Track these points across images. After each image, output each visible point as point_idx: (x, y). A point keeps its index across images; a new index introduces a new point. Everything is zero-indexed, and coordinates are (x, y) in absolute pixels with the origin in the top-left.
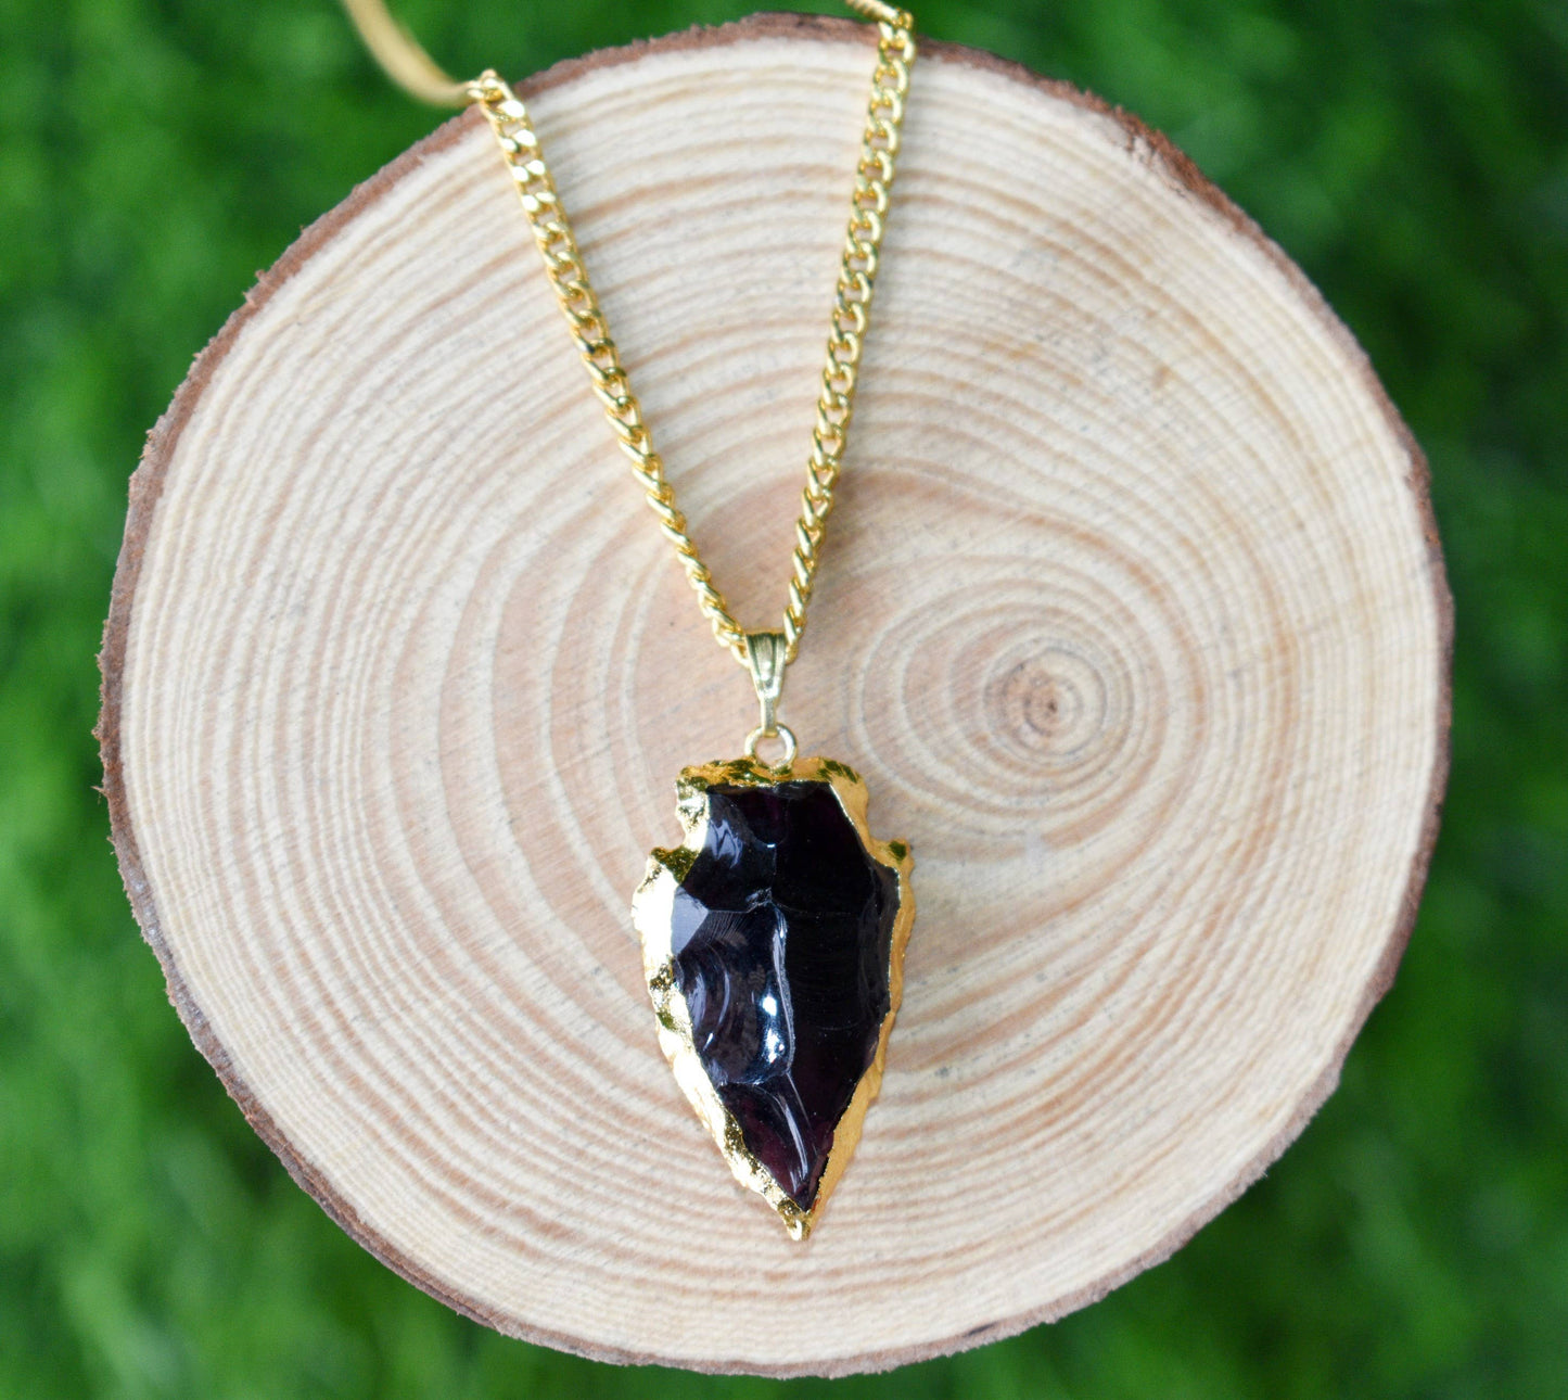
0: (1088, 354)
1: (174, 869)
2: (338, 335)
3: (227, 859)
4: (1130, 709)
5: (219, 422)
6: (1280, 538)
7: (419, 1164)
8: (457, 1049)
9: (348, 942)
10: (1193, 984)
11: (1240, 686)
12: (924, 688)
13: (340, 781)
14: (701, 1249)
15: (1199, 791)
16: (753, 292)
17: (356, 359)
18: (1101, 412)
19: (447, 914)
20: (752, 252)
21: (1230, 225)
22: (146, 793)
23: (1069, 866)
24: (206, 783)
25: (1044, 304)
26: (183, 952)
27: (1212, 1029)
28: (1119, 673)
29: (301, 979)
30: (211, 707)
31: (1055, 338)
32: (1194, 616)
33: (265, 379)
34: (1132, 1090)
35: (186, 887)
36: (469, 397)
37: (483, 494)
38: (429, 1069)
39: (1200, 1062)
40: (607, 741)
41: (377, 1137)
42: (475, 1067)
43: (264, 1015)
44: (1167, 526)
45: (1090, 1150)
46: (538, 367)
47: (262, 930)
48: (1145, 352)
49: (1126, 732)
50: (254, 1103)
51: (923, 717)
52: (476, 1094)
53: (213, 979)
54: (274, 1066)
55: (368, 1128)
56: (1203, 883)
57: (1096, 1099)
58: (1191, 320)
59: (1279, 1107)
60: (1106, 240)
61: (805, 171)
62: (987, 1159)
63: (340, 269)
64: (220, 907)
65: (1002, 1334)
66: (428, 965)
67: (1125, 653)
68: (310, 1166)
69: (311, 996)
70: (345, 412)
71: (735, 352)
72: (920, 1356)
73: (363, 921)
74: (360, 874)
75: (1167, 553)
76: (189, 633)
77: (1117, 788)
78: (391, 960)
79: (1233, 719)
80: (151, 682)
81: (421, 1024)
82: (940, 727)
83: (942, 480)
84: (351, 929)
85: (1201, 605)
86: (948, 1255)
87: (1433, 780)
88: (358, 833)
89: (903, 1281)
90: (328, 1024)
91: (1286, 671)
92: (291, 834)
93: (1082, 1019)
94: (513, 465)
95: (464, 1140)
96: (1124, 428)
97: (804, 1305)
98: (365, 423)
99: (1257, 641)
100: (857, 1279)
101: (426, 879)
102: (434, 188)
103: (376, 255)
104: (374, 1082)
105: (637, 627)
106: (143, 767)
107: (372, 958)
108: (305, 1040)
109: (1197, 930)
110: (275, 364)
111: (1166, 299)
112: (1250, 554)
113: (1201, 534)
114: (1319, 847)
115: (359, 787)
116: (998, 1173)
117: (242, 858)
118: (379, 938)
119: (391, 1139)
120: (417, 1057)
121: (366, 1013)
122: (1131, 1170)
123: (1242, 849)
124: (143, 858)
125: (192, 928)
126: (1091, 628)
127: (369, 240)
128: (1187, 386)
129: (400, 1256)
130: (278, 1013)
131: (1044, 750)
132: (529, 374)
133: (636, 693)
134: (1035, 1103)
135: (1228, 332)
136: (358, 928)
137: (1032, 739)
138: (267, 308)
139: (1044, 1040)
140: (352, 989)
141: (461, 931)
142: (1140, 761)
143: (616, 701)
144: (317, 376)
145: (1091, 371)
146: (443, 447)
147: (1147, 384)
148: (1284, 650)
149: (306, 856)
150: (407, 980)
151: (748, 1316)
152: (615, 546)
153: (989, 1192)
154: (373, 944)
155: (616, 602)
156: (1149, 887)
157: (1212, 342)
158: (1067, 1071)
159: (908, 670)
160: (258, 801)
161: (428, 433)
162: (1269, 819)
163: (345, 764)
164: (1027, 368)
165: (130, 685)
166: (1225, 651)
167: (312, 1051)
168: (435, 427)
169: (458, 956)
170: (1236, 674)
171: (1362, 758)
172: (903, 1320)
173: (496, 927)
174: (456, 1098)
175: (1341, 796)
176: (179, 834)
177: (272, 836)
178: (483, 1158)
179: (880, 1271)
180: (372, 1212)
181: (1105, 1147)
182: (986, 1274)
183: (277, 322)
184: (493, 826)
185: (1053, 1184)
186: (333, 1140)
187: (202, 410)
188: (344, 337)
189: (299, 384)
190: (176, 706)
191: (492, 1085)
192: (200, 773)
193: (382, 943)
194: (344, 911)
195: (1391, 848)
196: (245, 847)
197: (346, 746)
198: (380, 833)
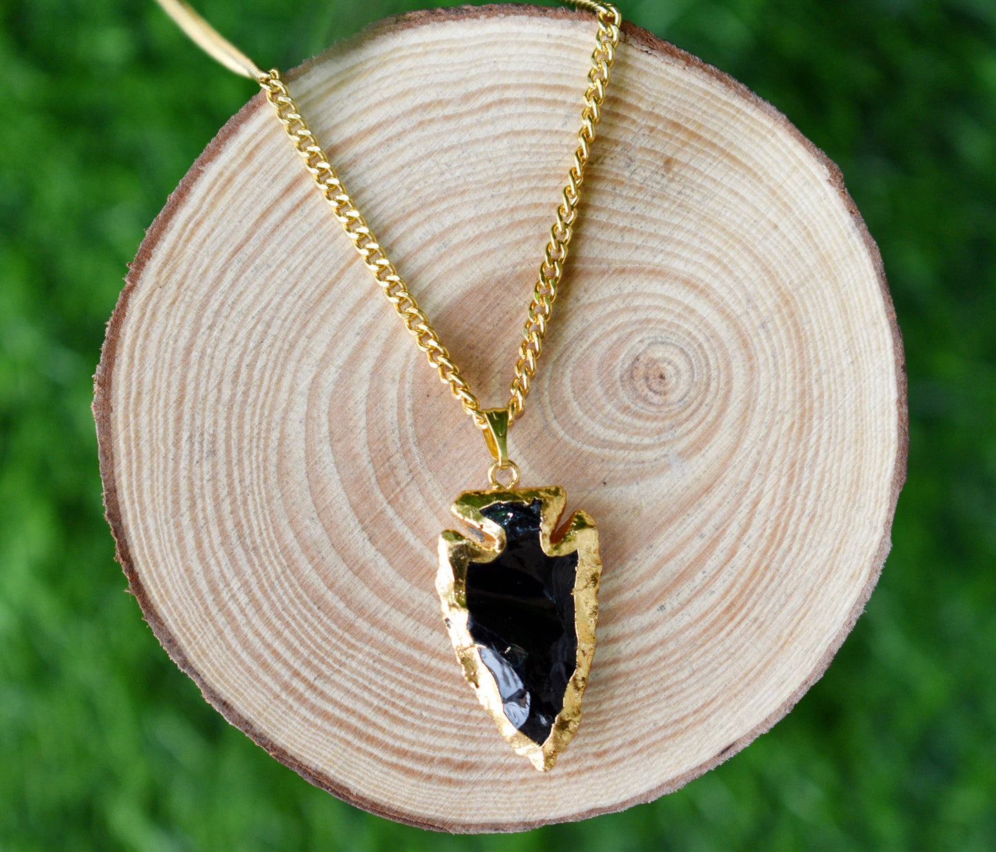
0: (622, 164)
1: (185, 625)
2: (185, 286)
3: (214, 610)
4: (708, 364)
5: (132, 358)
6: (766, 238)
7: (376, 751)
9: (298, 637)
10: (791, 514)
11: (768, 331)
12: (585, 389)
13: (264, 545)
15: (762, 400)
16: (417, 187)
17: (198, 298)
18: (640, 196)
19: (349, 604)
20: (409, 165)
21: (683, 63)
22: (156, 586)
23: (699, 466)
24: (188, 570)
26: (205, 671)
27: (810, 536)
28: (695, 346)
29: (277, 666)
30: (177, 525)
32: (729, 299)
33: (151, 324)
34: (774, 584)
35: (196, 633)
36: (272, 300)
37: (297, 353)
38: (366, 695)
39: (808, 557)
40: (411, 476)
41: (349, 743)
42: (392, 686)
43: (263, 693)
44: (697, 251)
45: (759, 627)
46: (305, 269)
47: (246, 644)
48: (656, 153)
49: (709, 379)
50: (272, 745)
51: (589, 405)
52: (397, 702)
53: (227, 681)
54: (277, 720)
55: (342, 740)
56: (779, 453)
57: (754, 597)
58: (676, 126)
59: (861, 570)
61: (425, 107)
62: (702, 650)
63: (174, 248)
64: (219, 639)
65: (740, 748)
66: (347, 636)
67: (694, 333)
68: (316, 771)
69: (286, 675)
70: (202, 330)
71: (417, 226)
72: (697, 774)
73: (302, 622)
74: (293, 596)
75: (702, 267)
76: (152, 486)
77: (714, 413)
78: (325, 639)
79: (769, 352)
80: (139, 521)
81: (353, 671)
82: (601, 408)
84: (297, 629)
85: (731, 291)
86: (695, 712)
87: (895, 353)
88: (283, 572)
89: (675, 735)
90: (301, 687)
91: (792, 315)
92: (246, 584)
93: (733, 553)
94: (308, 331)
95: (398, 730)
96: (655, 201)
97: (622, 765)
98: (216, 333)
99: (769, 302)
100: (648, 741)
101: (330, 587)
102: (214, 184)
103: (192, 233)
104: (338, 713)
105: (408, 404)
106: (150, 572)
107: (314, 642)
108: (291, 700)
109: (784, 481)
110: (154, 314)
111: (658, 117)
112: (750, 252)
113: (719, 250)
114: (841, 412)
115: (277, 545)
116: (710, 656)
117: (222, 607)
118: (315, 629)
119: (357, 742)
120: (358, 691)
121: (320, 675)
122: (787, 631)
123: (796, 426)
124: (166, 624)
125: (206, 656)
126: (670, 325)
127: (186, 225)
128: (686, 165)
129: (383, 807)
130: (270, 690)
131: (665, 404)
132: (301, 275)
133: (419, 443)
134: (720, 609)
135: (700, 126)
136: (301, 626)
137: (656, 399)
138: (138, 284)
139: (715, 571)
140: (308, 663)
141: (360, 611)
142: (722, 393)
143: (409, 451)
144: (180, 314)
145: (627, 174)
146: (265, 333)
147: (662, 171)
148: (787, 303)
149: (259, 595)
150: (338, 648)
151: (592, 781)
152: (381, 360)
153: (709, 668)
154: (312, 633)
155: (392, 393)
156: (749, 464)
157: (693, 135)
158: (732, 585)
159: (572, 381)
160: (221, 572)
161: (254, 328)
162: (807, 405)
163: (265, 535)
165: (128, 525)
166: (752, 314)
167: (296, 705)
168: (257, 323)
169: (363, 625)
170: (763, 325)
171: (851, 352)
172: (681, 757)
173: (380, 602)
174: (387, 707)
175: (845, 378)
176: (182, 603)
177: (235, 589)
178: (413, 737)
179: (659, 733)
180: (358, 787)
181: (767, 623)
182: (721, 717)
183: (147, 289)
184: (360, 545)
185: (744, 653)
186: (324, 753)
187: (120, 354)
188: (188, 287)
189: (171, 322)
190: (157, 531)
191: (405, 694)
192: (183, 565)
193: (317, 632)
194: (290, 619)
195: (882, 400)
196: (222, 600)
197: (262, 524)
198: (297, 568)
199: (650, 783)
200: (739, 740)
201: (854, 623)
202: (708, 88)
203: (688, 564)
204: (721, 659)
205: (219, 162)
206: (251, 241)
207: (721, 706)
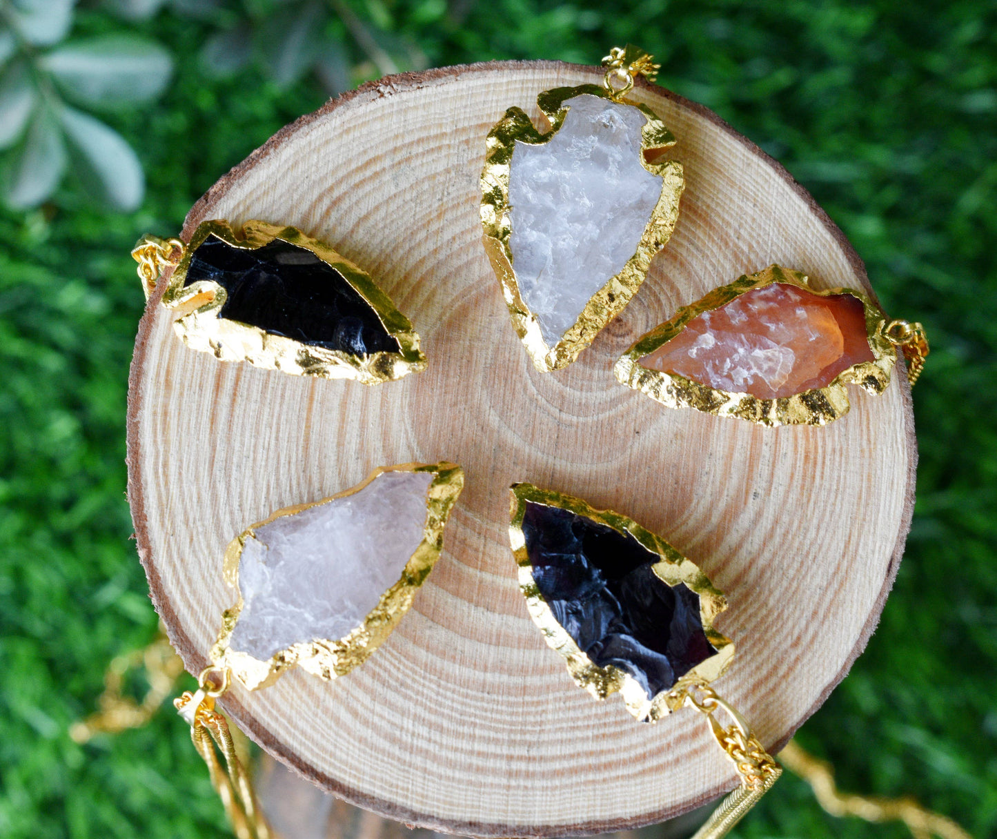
0: (464, 183)
1: (391, 785)
2: (191, 521)
3: (407, 757)
5: (190, 607)
7: (620, 772)
8: (579, 714)
9: (490, 728)
13: (407, 676)
14: (758, 668)
17: (209, 521)
19: (510, 673)
21: (452, 76)
22: (345, 772)
24: (361, 740)
25: (426, 186)
26: (435, 810)
29: (491, 763)
30: (326, 711)
31: (446, 193)
33: (186, 570)
35: (405, 785)
36: (268, 481)
38: (578, 734)
40: (482, 537)
41: (594, 782)
42: (594, 711)
43: (495, 793)
45: (841, 455)
47: (451, 764)
50: (533, 828)
51: (580, 383)
52: (607, 721)
53: (459, 805)
54: (522, 806)
55: (586, 783)
60: (416, 137)
62: (811, 504)
63: (160, 497)
64: (427, 776)
65: (899, 557)
66: (528, 698)
68: (584, 823)
69: (502, 765)
72: (882, 603)
73: (484, 714)
74: (461, 699)
76: (282, 696)
78: (512, 714)
80: (293, 730)
81: (554, 722)
83: (474, 292)
84: (483, 722)
86: (844, 556)
87: (781, 175)
88: (439, 686)
89: (841, 584)
90: (522, 766)
92: (416, 718)
95: (624, 742)
97: (819, 639)
100: (825, 605)
101: (485, 669)
102: (155, 425)
103: (166, 475)
104: (566, 764)
106: (331, 764)
107: (504, 722)
108: (522, 782)
110: (182, 560)
111: (464, 129)
114: (775, 248)
115: (418, 669)
116: (821, 505)
117: (411, 749)
118: (497, 712)
119: (600, 776)
120: (569, 735)
121: (530, 745)
122: (865, 443)
124: (376, 796)
125: (427, 797)
127: (156, 473)
129: (659, 812)
130: (499, 786)
132: (278, 446)
134: (800, 463)
136: (485, 718)
138: (152, 545)
139: (774, 436)
140: (512, 743)
141: (523, 671)
143: (466, 519)
144: (203, 545)
149: (433, 718)
150: (529, 713)
151: (806, 669)
153: (828, 514)
154: (498, 717)
158: (796, 439)
160: (389, 721)
162: (745, 261)
163: (401, 667)
164: (449, 216)
165: (286, 741)
167: (529, 783)
169: (533, 681)
171: (747, 199)
172: (860, 599)
173: (533, 653)
174: (602, 731)
175: (758, 221)
176: (377, 770)
177: (411, 727)
178: (641, 739)
179: (829, 593)
180: (628, 811)
181: (845, 447)
182: (866, 544)
183: (163, 545)
184: (484, 620)
185: (845, 483)
186: (580, 804)
187: (179, 611)
188: (195, 519)
189: (201, 557)
190: (313, 728)
191: (608, 710)
192: (354, 739)
193: (501, 712)
194: (473, 719)
195: (799, 217)
196: (406, 743)
197: (393, 661)
198: (447, 675)
199: (852, 636)
200: (894, 552)
201: (911, 399)
202: (487, 81)
203: (749, 446)
204: (832, 500)
205: (146, 405)
206: (218, 447)
207: (859, 536)
